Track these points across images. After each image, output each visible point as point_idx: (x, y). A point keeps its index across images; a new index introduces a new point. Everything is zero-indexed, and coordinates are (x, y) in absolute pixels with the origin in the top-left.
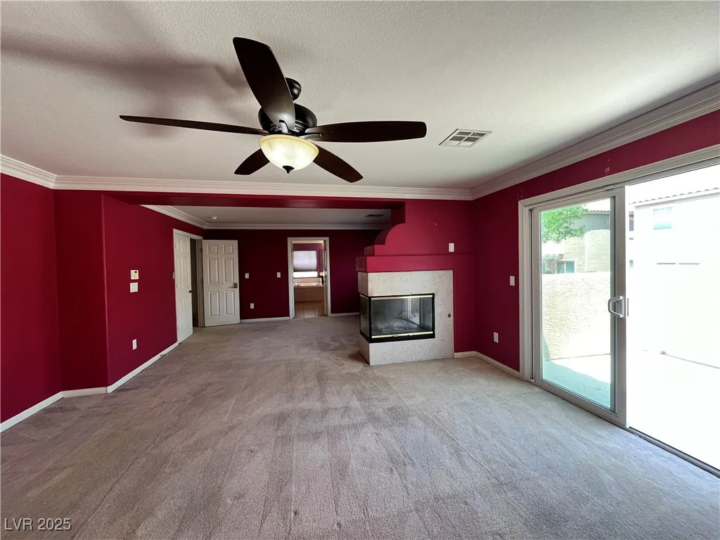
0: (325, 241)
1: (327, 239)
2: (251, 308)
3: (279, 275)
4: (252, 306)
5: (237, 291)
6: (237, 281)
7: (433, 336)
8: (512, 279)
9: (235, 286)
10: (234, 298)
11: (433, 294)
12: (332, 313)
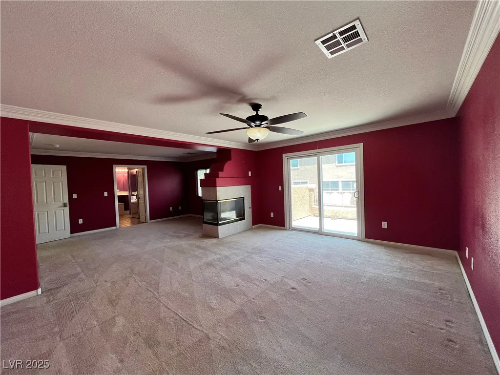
0: (143, 169)
1: (145, 167)
2: (80, 223)
3: (106, 194)
4: (81, 221)
5: (67, 209)
6: (67, 201)
7: (244, 219)
8: (280, 188)
9: (65, 205)
10: (64, 216)
11: (244, 197)
12: (150, 220)
